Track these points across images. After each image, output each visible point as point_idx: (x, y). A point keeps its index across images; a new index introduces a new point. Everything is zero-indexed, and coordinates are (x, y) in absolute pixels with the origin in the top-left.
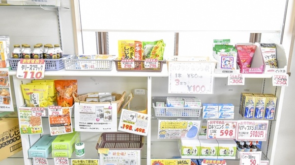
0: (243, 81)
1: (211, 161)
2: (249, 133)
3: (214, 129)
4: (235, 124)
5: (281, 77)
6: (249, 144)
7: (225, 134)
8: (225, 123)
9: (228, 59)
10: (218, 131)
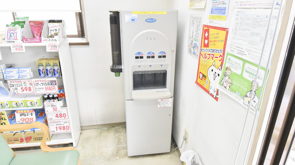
0: (24, 48)
1: (22, 111)
2: (44, 88)
3: (15, 87)
4: (31, 82)
5: (54, 45)
6: (51, 96)
7: (25, 90)
8: (23, 82)
9: (13, 32)
10: (19, 88)
